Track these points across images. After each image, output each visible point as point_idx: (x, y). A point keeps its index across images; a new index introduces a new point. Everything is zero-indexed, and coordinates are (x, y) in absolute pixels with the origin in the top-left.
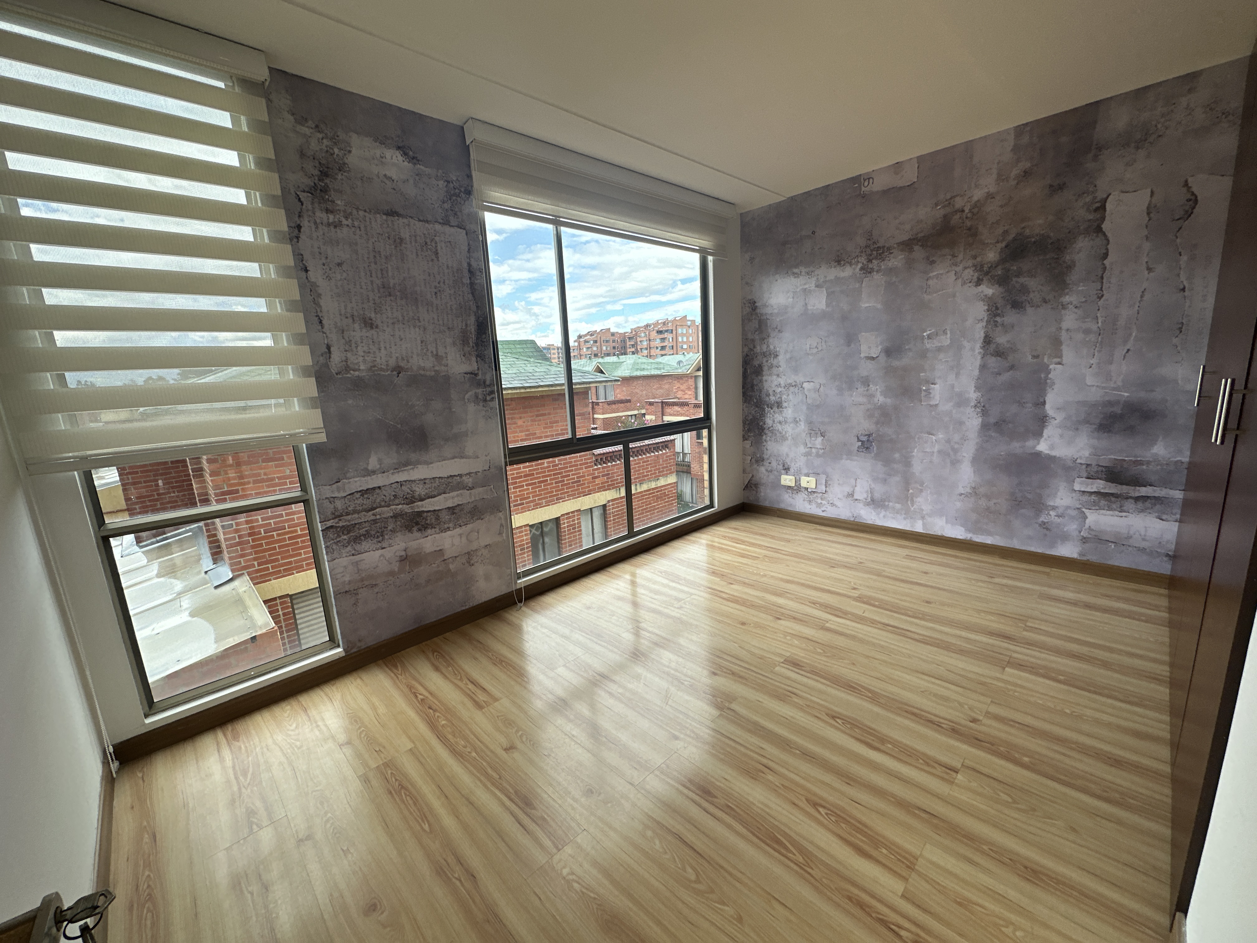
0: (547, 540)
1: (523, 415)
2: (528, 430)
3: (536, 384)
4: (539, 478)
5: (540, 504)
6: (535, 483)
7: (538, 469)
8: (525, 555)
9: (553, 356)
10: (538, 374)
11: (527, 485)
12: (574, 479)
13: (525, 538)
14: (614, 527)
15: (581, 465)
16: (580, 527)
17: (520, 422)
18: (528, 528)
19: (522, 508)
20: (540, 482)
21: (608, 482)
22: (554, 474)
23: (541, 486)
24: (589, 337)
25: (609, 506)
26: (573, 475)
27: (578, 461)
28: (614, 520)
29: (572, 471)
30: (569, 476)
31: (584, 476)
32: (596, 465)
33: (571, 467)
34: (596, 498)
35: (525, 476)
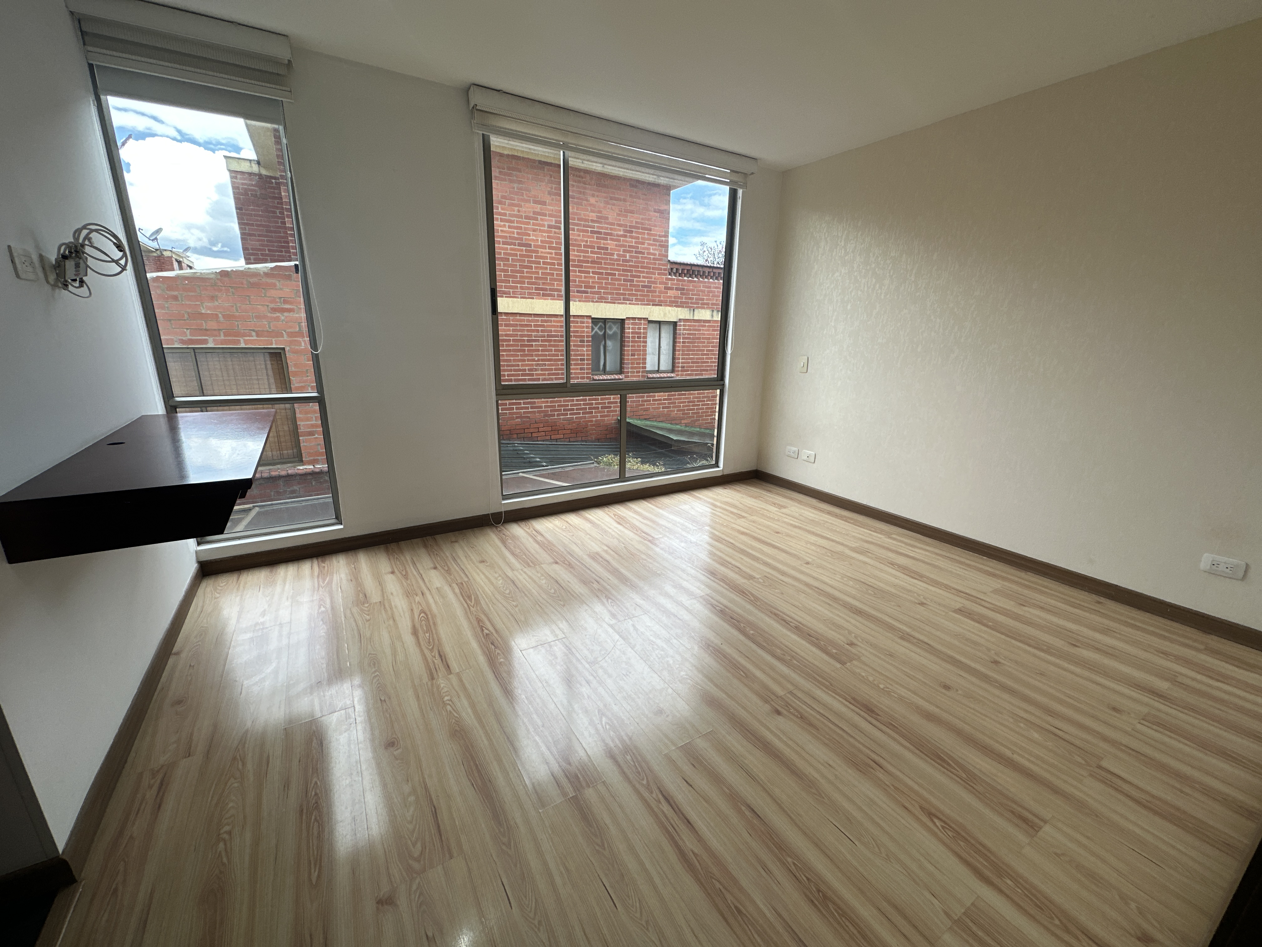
0: (609, 343)
1: (596, 193)
2: (600, 212)
4: (607, 269)
5: (605, 298)
6: (601, 273)
8: (585, 349)
11: (593, 273)
12: (644, 282)
13: (586, 330)
14: (683, 351)
16: (645, 337)
17: (592, 200)
18: (590, 321)
19: (586, 297)
20: (607, 274)
21: (682, 298)
22: (624, 270)
25: (680, 325)
26: (644, 277)
27: (651, 264)
28: (683, 342)
29: (643, 272)
31: (655, 283)
32: (670, 274)
33: (642, 267)
34: (667, 312)
35: (592, 262)
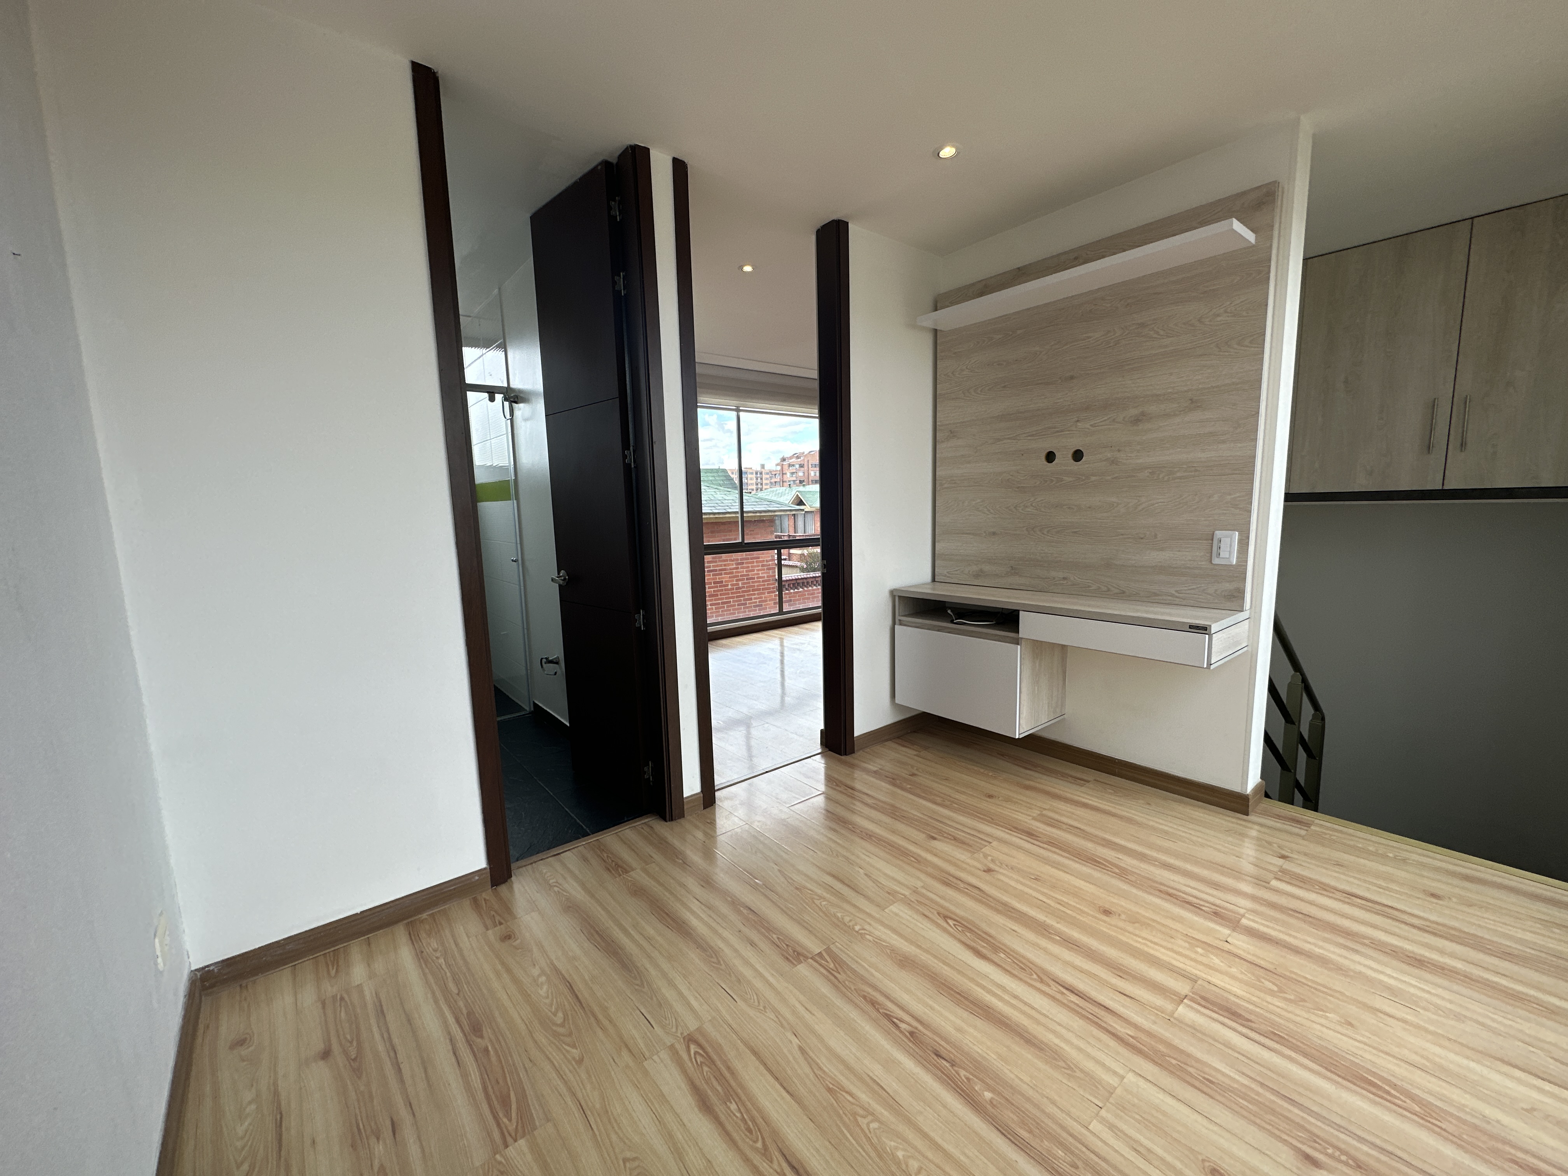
3: (724, 511)
7: (722, 590)
9: (750, 482)
10: (727, 501)
15: (763, 589)
23: (724, 607)
24: (794, 460)
30: (751, 599)
